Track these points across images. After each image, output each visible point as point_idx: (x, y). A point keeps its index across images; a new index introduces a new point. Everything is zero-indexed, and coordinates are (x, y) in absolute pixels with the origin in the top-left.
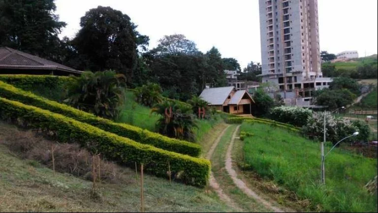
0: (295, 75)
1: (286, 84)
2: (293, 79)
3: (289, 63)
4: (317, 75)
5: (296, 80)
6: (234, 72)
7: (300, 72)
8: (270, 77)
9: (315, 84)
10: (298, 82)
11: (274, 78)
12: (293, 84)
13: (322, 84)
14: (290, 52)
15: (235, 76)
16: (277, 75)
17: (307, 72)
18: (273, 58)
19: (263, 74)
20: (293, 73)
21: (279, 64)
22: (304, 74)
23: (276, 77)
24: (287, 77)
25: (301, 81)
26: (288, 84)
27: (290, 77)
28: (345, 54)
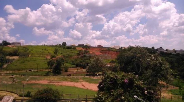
28: (14, 43)
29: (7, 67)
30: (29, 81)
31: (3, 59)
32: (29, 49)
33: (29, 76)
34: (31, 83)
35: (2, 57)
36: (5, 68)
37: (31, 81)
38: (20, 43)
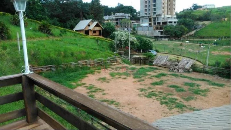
0: (158, 17)
1: (152, 22)
2: (156, 19)
3: (155, 9)
4: (172, 17)
5: (158, 20)
6: (128, 14)
7: (160, 15)
8: (145, 18)
9: (168, 22)
10: (159, 21)
11: (147, 18)
12: (156, 22)
13: (173, 23)
14: (156, 2)
15: (128, 17)
16: (148, 16)
17: (165, 15)
18: (146, 6)
19: (141, 16)
20: (157, 15)
21: (150, 10)
22: (163, 16)
23: (147, 17)
24: (154, 18)
25: (161, 20)
26: (154, 22)
27: (155, 18)
28: (206, 6)
29: (195, 34)
30: (221, 52)
31: (190, 23)
32: (227, 11)
33: (223, 45)
34: (224, 54)
35: (190, 22)
36: (192, 35)
37: (224, 52)
38: (214, 5)
